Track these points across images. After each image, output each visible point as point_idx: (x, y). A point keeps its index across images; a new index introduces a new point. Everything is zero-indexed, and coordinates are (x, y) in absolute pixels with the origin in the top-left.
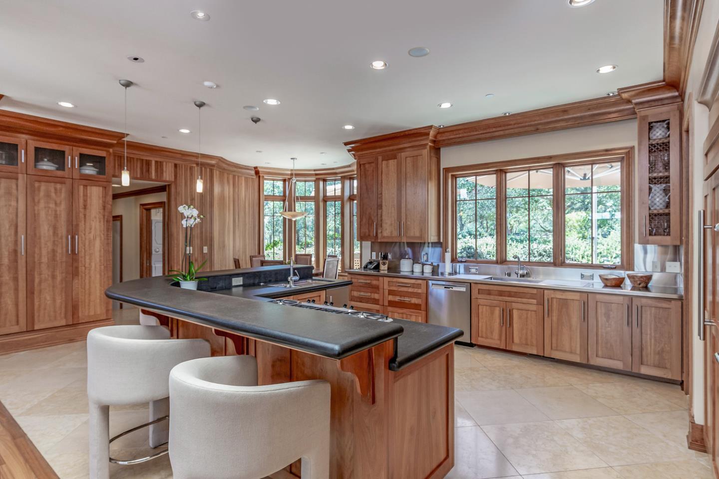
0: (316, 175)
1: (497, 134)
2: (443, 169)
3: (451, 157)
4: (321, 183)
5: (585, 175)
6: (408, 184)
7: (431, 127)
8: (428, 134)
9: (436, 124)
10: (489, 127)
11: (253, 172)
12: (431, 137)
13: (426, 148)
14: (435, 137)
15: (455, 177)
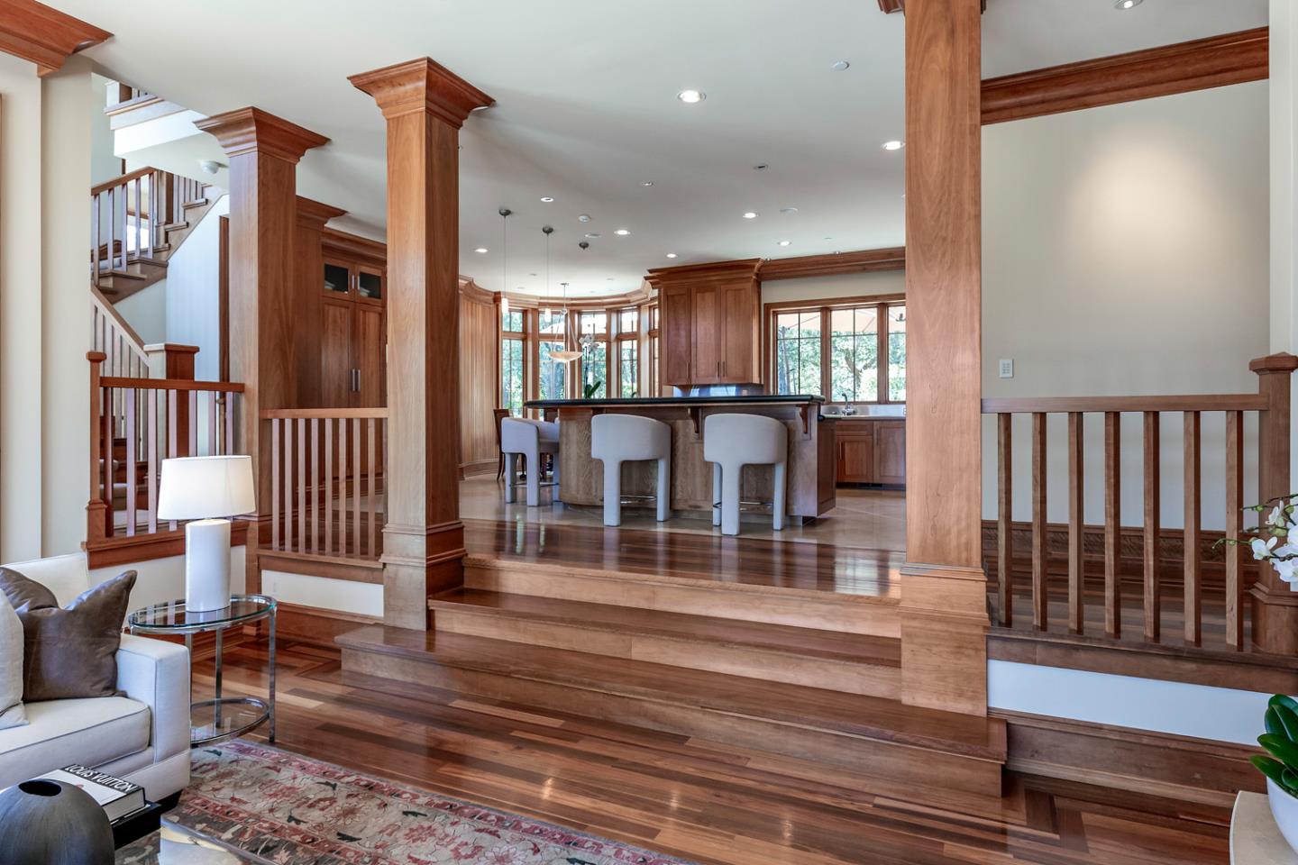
0: (573, 305)
1: (825, 271)
2: (765, 304)
3: (774, 292)
4: (576, 316)
5: (901, 315)
6: (729, 319)
7: (757, 260)
8: (754, 267)
9: (763, 257)
10: (818, 264)
11: (490, 299)
12: (756, 270)
13: (749, 282)
14: (759, 270)
15: (776, 314)
